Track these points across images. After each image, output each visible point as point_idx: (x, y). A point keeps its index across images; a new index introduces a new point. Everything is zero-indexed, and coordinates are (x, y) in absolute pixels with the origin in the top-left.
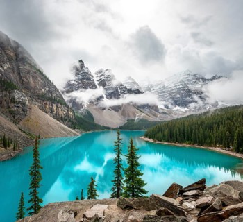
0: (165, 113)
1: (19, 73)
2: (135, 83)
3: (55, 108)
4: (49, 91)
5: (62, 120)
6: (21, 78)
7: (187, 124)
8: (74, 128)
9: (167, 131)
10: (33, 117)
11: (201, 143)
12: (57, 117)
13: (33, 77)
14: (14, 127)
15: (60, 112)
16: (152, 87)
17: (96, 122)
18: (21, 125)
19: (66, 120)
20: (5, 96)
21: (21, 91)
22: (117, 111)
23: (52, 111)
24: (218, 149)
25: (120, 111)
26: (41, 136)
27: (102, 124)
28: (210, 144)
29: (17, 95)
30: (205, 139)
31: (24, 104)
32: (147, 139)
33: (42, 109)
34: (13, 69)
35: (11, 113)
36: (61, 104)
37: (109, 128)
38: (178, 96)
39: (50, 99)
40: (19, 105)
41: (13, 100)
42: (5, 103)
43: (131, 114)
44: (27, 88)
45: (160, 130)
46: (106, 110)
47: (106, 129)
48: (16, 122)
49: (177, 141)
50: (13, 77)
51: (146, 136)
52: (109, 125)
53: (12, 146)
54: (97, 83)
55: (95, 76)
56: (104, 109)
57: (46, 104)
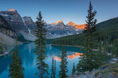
0: (52, 36)
3: (8, 32)
5: (13, 37)
15: (11, 34)
16: (47, 26)
17: (25, 38)
19: (14, 38)
33: (1, 32)
37: (32, 41)
38: (56, 30)
39: (5, 28)
47: (30, 42)
54: (24, 22)
55: (23, 19)
56: (28, 34)
57: (3, 30)
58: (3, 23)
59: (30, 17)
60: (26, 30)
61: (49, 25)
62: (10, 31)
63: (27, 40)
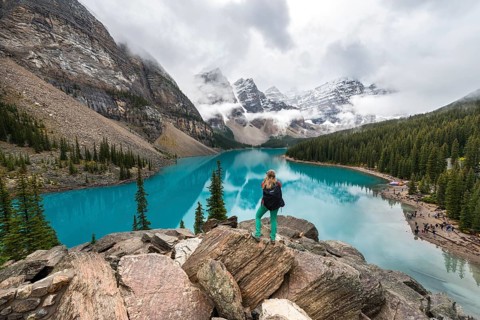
0: (312, 129)
1: (149, 86)
2: (280, 94)
3: (191, 125)
4: (183, 106)
5: (200, 138)
6: (151, 92)
7: (331, 142)
8: (213, 147)
9: (308, 149)
10: (168, 136)
11: (344, 162)
12: (194, 135)
13: (165, 90)
14: (149, 146)
15: (197, 130)
16: (299, 98)
17: (236, 139)
18: (157, 143)
19: (203, 138)
20: (137, 113)
21: (153, 108)
22: (259, 128)
23: (188, 129)
24: (361, 169)
25: (263, 128)
26: (179, 156)
27: (243, 141)
28: (354, 163)
29: (149, 112)
30: (349, 157)
31: (158, 122)
32: (288, 158)
33: (177, 126)
34: (141, 81)
35: (145, 131)
37: (250, 146)
39: (185, 116)
40: (153, 123)
41: (146, 117)
42: (138, 121)
44: (159, 103)
45: (302, 148)
46: (248, 126)
47: (246, 147)
48: (151, 141)
49: (318, 160)
50: (143, 90)
51: (287, 154)
52: (250, 143)
53: (147, 166)
54: (236, 96)
55: (234, 87)
56: (244, 126)
57: (181, 121)
59: (251, 82)
60: (240, 117)
61: (306, 96)
62: (196, 122)
63: (240, 144)
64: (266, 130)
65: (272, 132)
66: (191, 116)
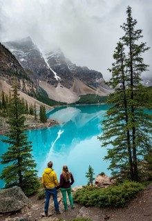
3: (21, 83)
4: (14, 65)
22: (69, 88)
23: (19, 87)
33: (10, 83)
36: (27, 79)
37: (65, 104)
43: (82, 90)
46: (58, 87)
54: (46, 61)
56: (56, 87)
58: (12, 64)
60: (51, 79)
62: (25, 80)
63: (57, 102)
64: (75, 90)
65: (80, 92)
66: (21, 75)
